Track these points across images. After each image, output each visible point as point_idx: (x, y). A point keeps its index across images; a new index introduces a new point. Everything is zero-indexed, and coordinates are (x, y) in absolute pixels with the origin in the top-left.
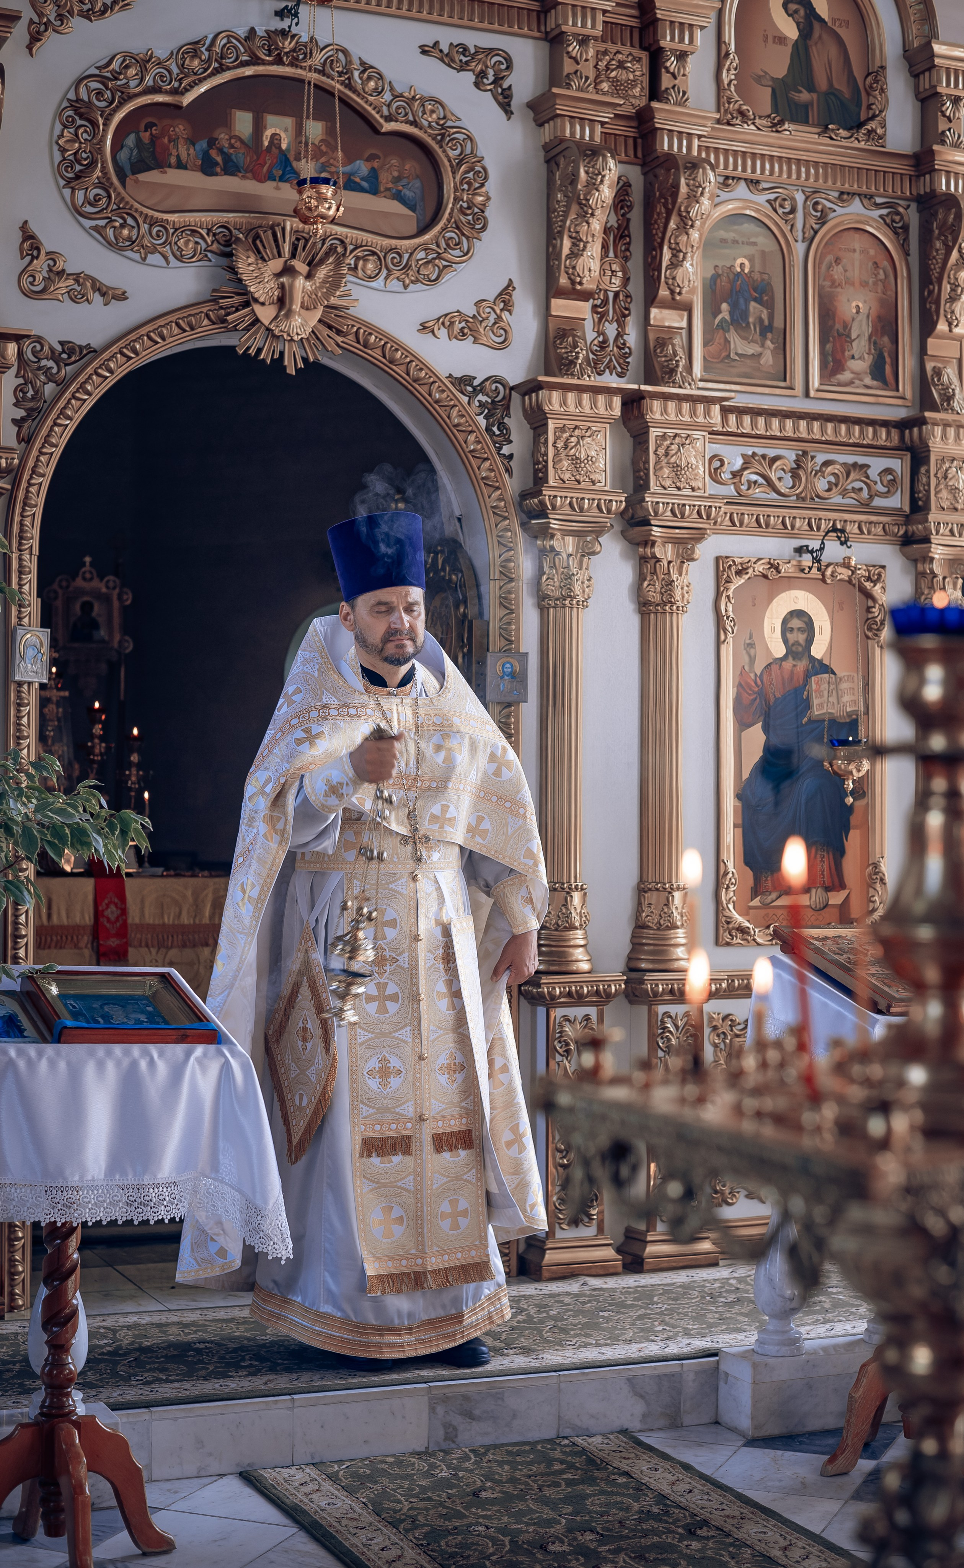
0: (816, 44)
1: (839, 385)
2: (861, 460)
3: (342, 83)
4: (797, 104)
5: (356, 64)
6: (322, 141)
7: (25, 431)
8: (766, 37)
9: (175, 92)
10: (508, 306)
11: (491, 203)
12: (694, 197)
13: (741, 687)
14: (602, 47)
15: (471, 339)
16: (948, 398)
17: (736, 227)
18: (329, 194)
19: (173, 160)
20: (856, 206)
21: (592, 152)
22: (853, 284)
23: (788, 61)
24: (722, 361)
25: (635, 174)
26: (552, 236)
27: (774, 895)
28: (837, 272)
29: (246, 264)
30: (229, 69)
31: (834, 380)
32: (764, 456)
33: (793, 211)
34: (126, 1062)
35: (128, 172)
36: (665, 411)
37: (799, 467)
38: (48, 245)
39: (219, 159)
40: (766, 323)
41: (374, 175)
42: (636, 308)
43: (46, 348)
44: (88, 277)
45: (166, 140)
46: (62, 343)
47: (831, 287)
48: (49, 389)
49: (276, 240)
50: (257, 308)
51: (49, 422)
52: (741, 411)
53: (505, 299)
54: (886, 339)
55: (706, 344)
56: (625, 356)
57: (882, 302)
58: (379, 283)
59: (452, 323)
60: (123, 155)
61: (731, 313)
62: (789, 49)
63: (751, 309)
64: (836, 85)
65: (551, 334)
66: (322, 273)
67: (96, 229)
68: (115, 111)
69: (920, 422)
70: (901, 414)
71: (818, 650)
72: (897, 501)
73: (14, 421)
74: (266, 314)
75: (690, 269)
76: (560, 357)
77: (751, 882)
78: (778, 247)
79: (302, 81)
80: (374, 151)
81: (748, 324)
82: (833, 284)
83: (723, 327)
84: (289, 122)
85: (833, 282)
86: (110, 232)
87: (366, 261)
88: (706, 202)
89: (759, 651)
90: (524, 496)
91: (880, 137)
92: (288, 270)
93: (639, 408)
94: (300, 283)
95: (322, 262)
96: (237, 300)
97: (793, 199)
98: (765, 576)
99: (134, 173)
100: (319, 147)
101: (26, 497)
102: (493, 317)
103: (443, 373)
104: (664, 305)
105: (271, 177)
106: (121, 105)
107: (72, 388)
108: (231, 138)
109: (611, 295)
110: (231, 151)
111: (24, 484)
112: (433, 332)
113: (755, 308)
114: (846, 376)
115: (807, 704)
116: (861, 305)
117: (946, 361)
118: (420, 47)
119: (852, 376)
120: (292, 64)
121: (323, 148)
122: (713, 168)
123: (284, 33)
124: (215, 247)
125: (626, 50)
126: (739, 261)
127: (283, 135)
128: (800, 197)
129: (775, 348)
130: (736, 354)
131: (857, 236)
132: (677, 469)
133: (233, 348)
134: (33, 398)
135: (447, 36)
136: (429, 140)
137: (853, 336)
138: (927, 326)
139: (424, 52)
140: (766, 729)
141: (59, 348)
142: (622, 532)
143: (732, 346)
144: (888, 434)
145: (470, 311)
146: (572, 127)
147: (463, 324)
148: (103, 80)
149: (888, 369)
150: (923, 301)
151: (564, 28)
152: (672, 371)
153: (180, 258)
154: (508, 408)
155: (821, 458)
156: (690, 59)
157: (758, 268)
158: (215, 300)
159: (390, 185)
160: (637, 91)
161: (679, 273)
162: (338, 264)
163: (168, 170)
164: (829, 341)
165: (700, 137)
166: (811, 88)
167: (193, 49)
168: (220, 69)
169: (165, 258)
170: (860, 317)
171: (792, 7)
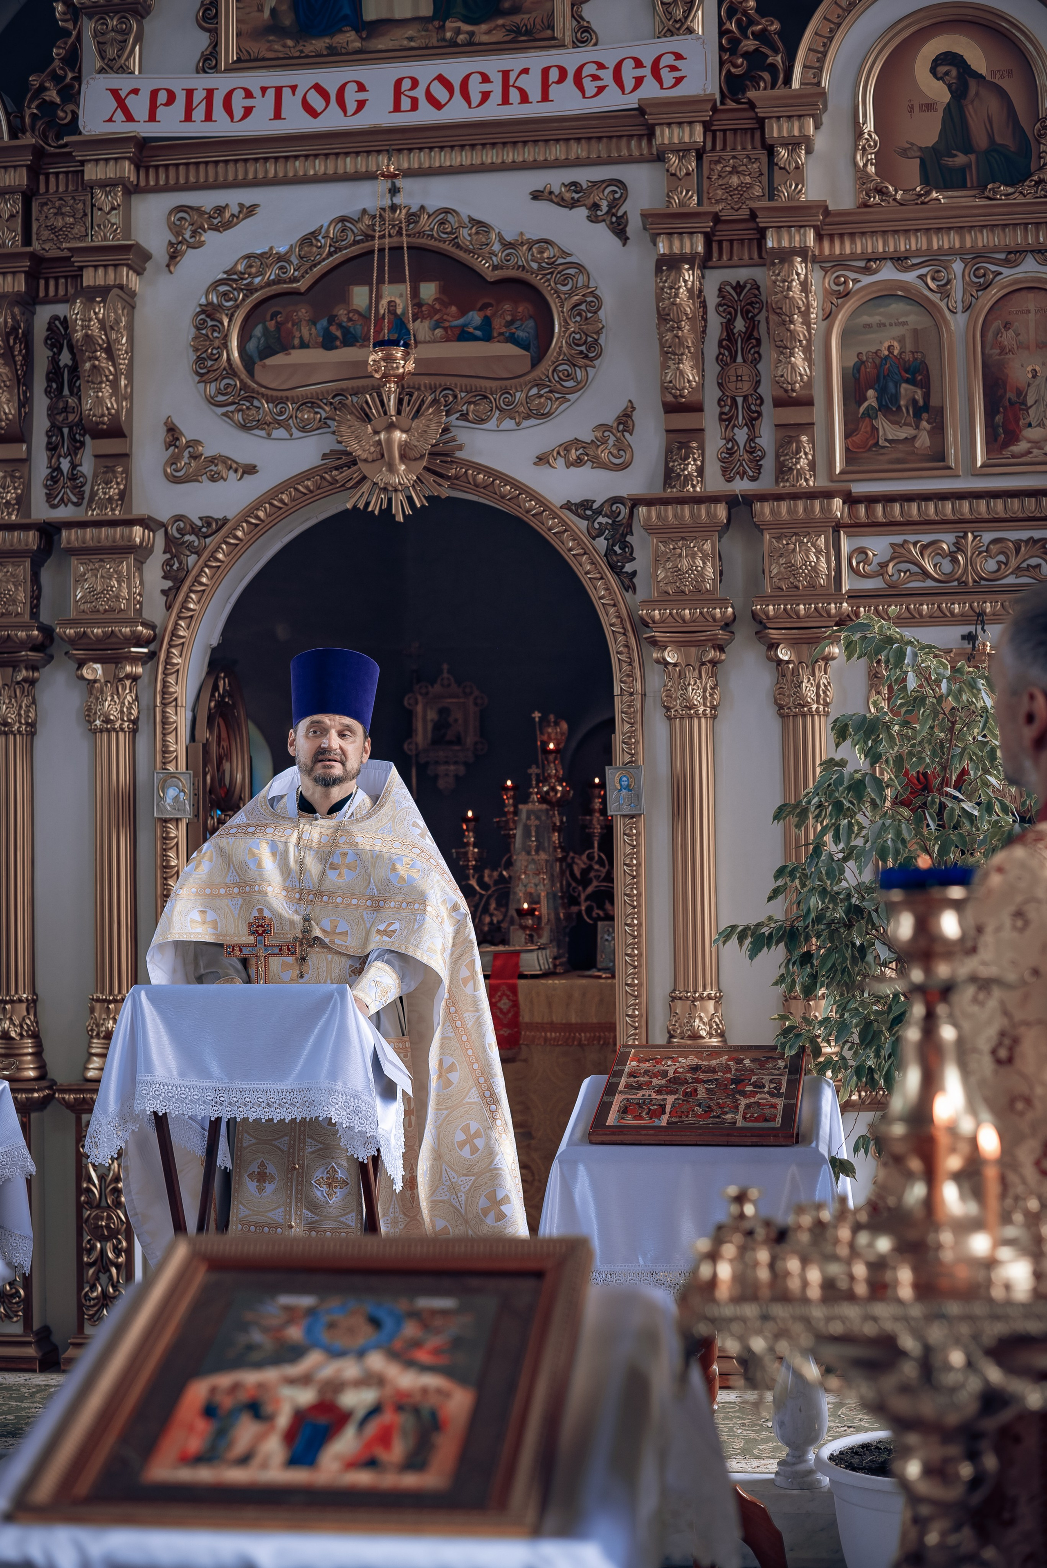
0: (972, 102)
1: (1013, 457)
2: (1038, 534)
3: (452, 243)
4: (951, 170)
5: (465, 222)
6: (436, 299)
7: (171, 600)
8: (912, 108)
9: (294, 280)
10: (628, 427)
11: (606, 329)
15: (589, 464)
17: (882, 310)
19: (296, 342)
20: (1030, 264)
22: (1028, 348)
23: (940, 126)
24: (870, 450)
28: (1007, 339)
29: (347, 427)
30: (341, 250)
31: (1006, 453)
32: (915, 543)
33: (949, 281)
35: (257, 360)
37: (959, 549)
38: (188, 433)
39: (338, 334)
40: (921, 403)
42: (768, 409)
43: (188, 525)
44: (224, 457)
45: (290, 325)
46: (201, 519)
47: (1000, 354)
48: (192, 559)
49: (383, 400)
51: (185, 590)
52: (871, 500)
53: (626, 420)
55: (848, 435)
56: (758, 459)
58: (492, 424)
59: (567, 450)
60: (251, 346)
61: (879, 399)
62: (939, 114)
63: (902, 391)
64: (998, 140)
66: (421, 423)
67: (227, 414)
68: (239, 307)
73: (164, 592)
74: (372, 470)
75: (802, 364)
78: (929, 324)
80: (487, 300)
81: (899, 408)
82: (1003, 350)
83: (870, 414)
84: (405, 288)
86: (239, 416)
87: (475, 405)
92: (388, 427)
93: (749, 511)
94: (399, 436)
95: (423, 414)
97: (949, 270)
99: (261, 359)
100: (432, 307)
101: (168, 658)
102: (612, 438)
103: (558, 501)
104: (785, 404)
106: (245, 301)
107: (206, 558)
108: (349, 312)
109: (740, 400)
110: (350, 324)
111: (166, 647)
112: (548, 462)
113: (906, 390)
114: (1022, 446)
116: (1038, 368)
118: (531, 194)
119: (1029, 445)
120: (399, 235)
121: (437, 306)
123: (394, 208)
124: (333, 414)
125: (740, 154)
126: (886, 344)
127: (398, 301)
128: (957, 267)
129: (933, 428)
130: (886, 440)
131: (1031, 295)
132: (794, 568)
134: (178, 569)
135: (555, 180)
136: (537, 281)
137: (1030, 402)
139: (536, 198)
141: (200, 523)
143: (881, 432)
145: (587, 436)
147: (581, 451)
148: (230, 283)
153: (303, 429)
154: (630, 525)
155: (986, 537)
156: (803, 151)
157: (909, 347)
159: (504, 330)
161: (787, 369)
163: (292, 351)
164: (998, 412)
165: (815, 227)
166: (968, 150)
167: (309, 240)
168: (338, 250)
169: (288, 429)
170: (1037, 381)
171: (942, 69)
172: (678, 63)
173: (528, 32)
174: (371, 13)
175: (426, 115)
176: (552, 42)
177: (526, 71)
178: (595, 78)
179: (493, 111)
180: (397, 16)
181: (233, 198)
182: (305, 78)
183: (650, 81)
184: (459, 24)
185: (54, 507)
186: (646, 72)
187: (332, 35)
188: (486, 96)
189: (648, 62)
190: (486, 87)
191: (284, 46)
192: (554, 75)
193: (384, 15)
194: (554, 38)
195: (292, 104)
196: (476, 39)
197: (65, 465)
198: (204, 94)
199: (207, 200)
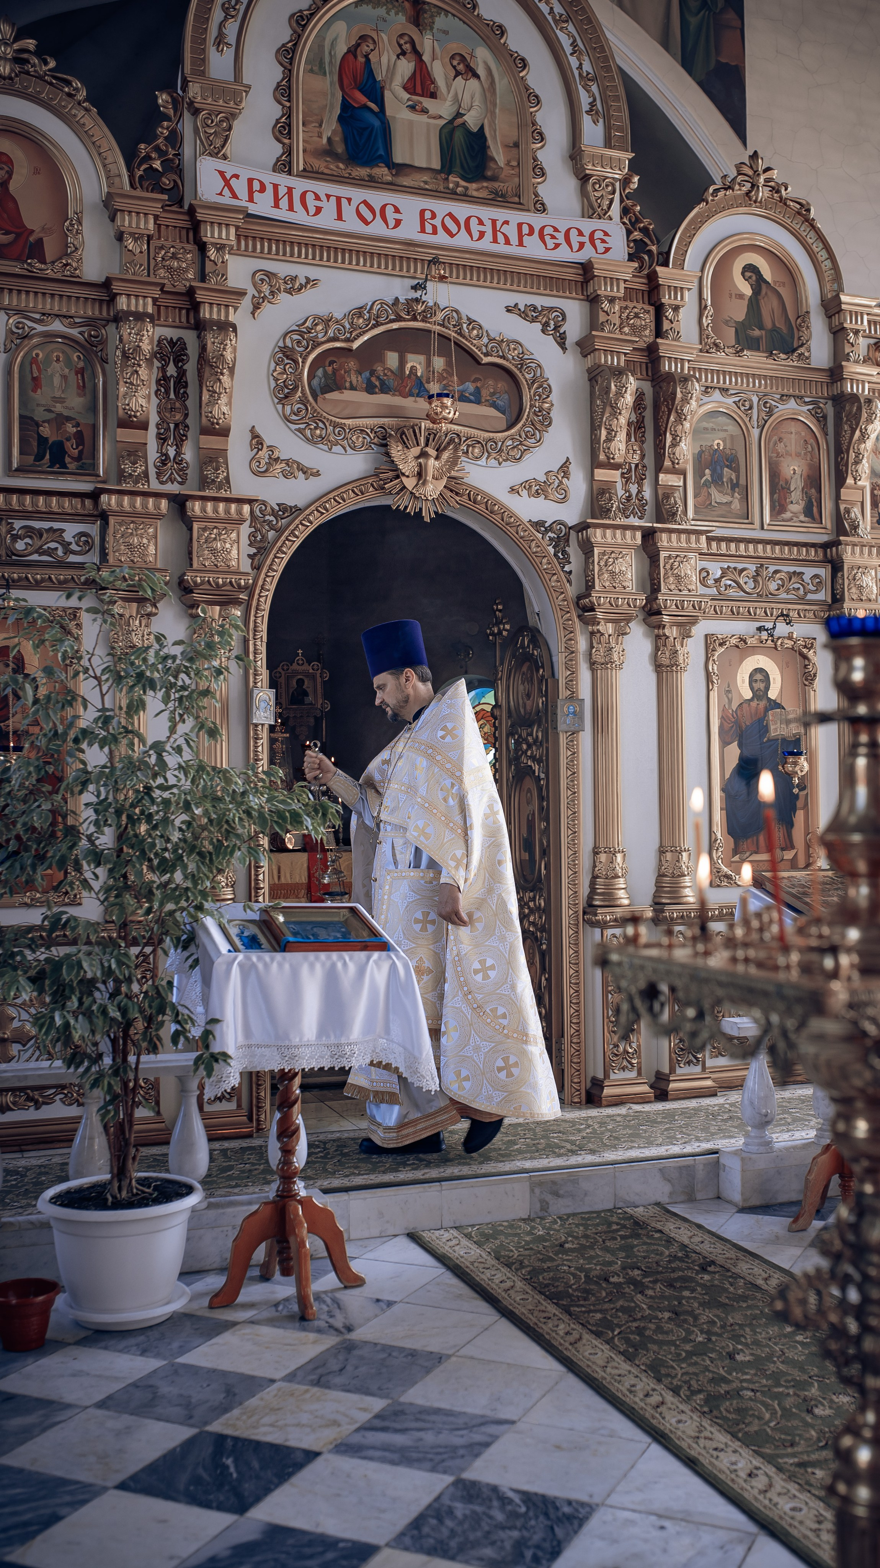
0: (764, 298)
2: (799, 569)
3: (456, 332)
4: (752, 338)
5: (465, 320)
6: (444, 370)
7: (256, 562)
8: (731, 295)
9: (348, 340)
10: (566, 475)
11: (554, 408)
12: (686, 400)
13: (723, 719)
14: (624, 304)
15: (543, 497)
16: (855, 527)
17: (714, 420)
18: (449, 404)
19: (348, 385)
20: (792, 404)
21: (619, 373)
22: (791, 455)
23: (746, 310)
24: (707, 507)
25: (647, 387)
26: (594, 428)
27: (748, 854)
28: (780, 447)
29: (396, 451)
30: (382, 324)
31: (780, 518)
32: (735, 569)
33: (751, 408)
34: (328, 964)
35: (319, 393)
36: (670, 540)
37: (758, 575)
38: (268, 441)
39: (377, 383)
40: (735, 481)
41: (478, 391)
42: (649, 474)
43: (269, 508)
44: (295, 462)
45: (343, 372)
46: (279, 505)
47: (777, 457)
48: (271, 534)
49: (415, 435)
50: (404, 479)
51: (271, 556)
52: (719, 540)
53: (565, 469)
54: (813, 490)
55: (695, 497)
56: (643, 505)
57: (810, 466)
58: (483, 461)
59: (530, 487)
60: (315, 382)
61: (712, 476)
62: (746, 302)
63: (725, 473)
64: (777, 325)
65: (595, 492)
66: (446, 455)
67: (299, 430)
68: (309, 353)
69: (837, 543)
70: (824, 538)
71: (773, 694)
72: (823, 595)
73: (249, 555)
74: (410, 483)
75: (685, 448)
76: (601, 507)
77: (732, 845)
78: (740, 432)
79: (430, 331)
80: (477, 376)
81: (723, 483)
82: (778, 455)
83: (707, 484)
84: (422, 358)
85: (778, 454)
86: (308, 432)
87: (474, 447)
88: (693, 402)
89: (734, 695)
90: (579, 598)
91: (807, 358)
92: (424, 454)
93: (653, 539)
94: (432, 462)
95: (445, 448)
96: (391, 474)
97: (751, 400)
98: (737, 647)
99: (322, 394)
100: (442, 374)
101: (258, 605)
102: (557, 482)
103: (525, 519)
104: (668, 472)
105: (412, 395)
106: (313, 349)
107: (286, 534)
108: (385, 369)
109: (633, 466)
110: (385, 378)
111: (256, 597)
112: (518, 492)
113: (727, 472)
114: (788, 515)
115: (766, 729)
116: (796, 469)
117: (853, 503)
118: (506, 307)
120: (423, 321)
121: (445, 374)
122: (698, 381)
123: (417, 300)
124: (376, 440)
125: (640, 306)
126: (716, 442)
127: (418, 367)
128: (755, 399)
129: (741, 498)
130: (716, 502)
131: (793, 423)
132: (678, 577)
133: (389, 507)
134: (261, 541)
135: (523, 300)
136: (513, 368)
137: (792, 489)
138: (840, 481)
139: (508, 311)
140: (740, 746)
141: (277, 508)
142: (644, 620)
143: (713, 497)
144: (816, 552)
145: (542, 478)
146: (606, 357)
147: (538, 487)
148: (301, 334)
149: (815, 509)
150: (837, 464)
151: (599, 292)
152: (674, 514)
153: (354, 448)
154: (568, 541)
155: (772, 569)
156: (681, 310)
158: (377, 475)
159: (489, 398)
160: (647, 332)
161: (677, 450)
162: (456, 449)
163: (344, 391)
164: (776, 492)
165: (689, 361)
166: (761, 328)
167: (359, 312)
168: (377, 325)
169: (344, 448)
170: (796, 476)
171: (748, 274)
172: (605, 238)
173: (503, 196)
174: (398, 158)
175: (442, 238)
176: (519, 206)
177: (506, 222)
178: (553, 237)
179: (485, 244)
180: (416, 165)
181: (302, 272)
182: (358, 195)
183: (588, 245)
184: (458, 180)
185: (162, 483)
186: (586, 239)
187: (372, 167)
188: (482, 234)
189: (587, 234)
190: (482, 228)
191: (338, 167)
192: (525, 229)
193: (408, 162)
194: (520, 203)
195: (348, 211)
196: (469, 193)
197: (172, 452)
198: (286, 190)
199: (282, 269)
